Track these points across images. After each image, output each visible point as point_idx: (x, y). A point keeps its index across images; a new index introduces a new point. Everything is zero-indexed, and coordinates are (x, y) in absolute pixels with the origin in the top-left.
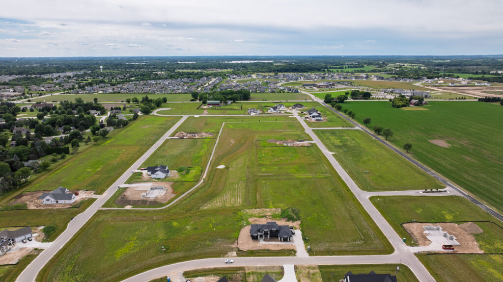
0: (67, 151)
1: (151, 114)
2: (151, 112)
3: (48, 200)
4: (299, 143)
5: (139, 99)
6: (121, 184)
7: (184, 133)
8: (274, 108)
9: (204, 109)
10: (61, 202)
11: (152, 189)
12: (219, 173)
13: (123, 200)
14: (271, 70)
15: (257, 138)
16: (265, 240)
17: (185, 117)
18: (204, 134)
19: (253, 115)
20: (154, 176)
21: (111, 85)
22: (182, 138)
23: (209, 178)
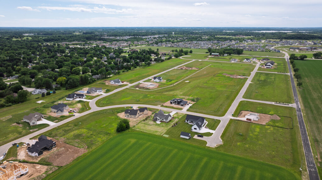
0: (130, 69)
1: (179, 58)
4: (239, 77)
5: (178, 50)
6: (141, 82)
7: (185, 67)
8: (247, 59)
9: (209, 57)
10: (116, 84)
11: (151, 85)
12: (183, 84)
13: (137, 86)
14: (280, 37)
15: (219, 72)
16: (175, 104)
17: (194, 60)
18: (194, 68)
19: (232, 62)
20: (155, 80)
21: (172, 43)
22: (182, 69)
23: (177, 84)
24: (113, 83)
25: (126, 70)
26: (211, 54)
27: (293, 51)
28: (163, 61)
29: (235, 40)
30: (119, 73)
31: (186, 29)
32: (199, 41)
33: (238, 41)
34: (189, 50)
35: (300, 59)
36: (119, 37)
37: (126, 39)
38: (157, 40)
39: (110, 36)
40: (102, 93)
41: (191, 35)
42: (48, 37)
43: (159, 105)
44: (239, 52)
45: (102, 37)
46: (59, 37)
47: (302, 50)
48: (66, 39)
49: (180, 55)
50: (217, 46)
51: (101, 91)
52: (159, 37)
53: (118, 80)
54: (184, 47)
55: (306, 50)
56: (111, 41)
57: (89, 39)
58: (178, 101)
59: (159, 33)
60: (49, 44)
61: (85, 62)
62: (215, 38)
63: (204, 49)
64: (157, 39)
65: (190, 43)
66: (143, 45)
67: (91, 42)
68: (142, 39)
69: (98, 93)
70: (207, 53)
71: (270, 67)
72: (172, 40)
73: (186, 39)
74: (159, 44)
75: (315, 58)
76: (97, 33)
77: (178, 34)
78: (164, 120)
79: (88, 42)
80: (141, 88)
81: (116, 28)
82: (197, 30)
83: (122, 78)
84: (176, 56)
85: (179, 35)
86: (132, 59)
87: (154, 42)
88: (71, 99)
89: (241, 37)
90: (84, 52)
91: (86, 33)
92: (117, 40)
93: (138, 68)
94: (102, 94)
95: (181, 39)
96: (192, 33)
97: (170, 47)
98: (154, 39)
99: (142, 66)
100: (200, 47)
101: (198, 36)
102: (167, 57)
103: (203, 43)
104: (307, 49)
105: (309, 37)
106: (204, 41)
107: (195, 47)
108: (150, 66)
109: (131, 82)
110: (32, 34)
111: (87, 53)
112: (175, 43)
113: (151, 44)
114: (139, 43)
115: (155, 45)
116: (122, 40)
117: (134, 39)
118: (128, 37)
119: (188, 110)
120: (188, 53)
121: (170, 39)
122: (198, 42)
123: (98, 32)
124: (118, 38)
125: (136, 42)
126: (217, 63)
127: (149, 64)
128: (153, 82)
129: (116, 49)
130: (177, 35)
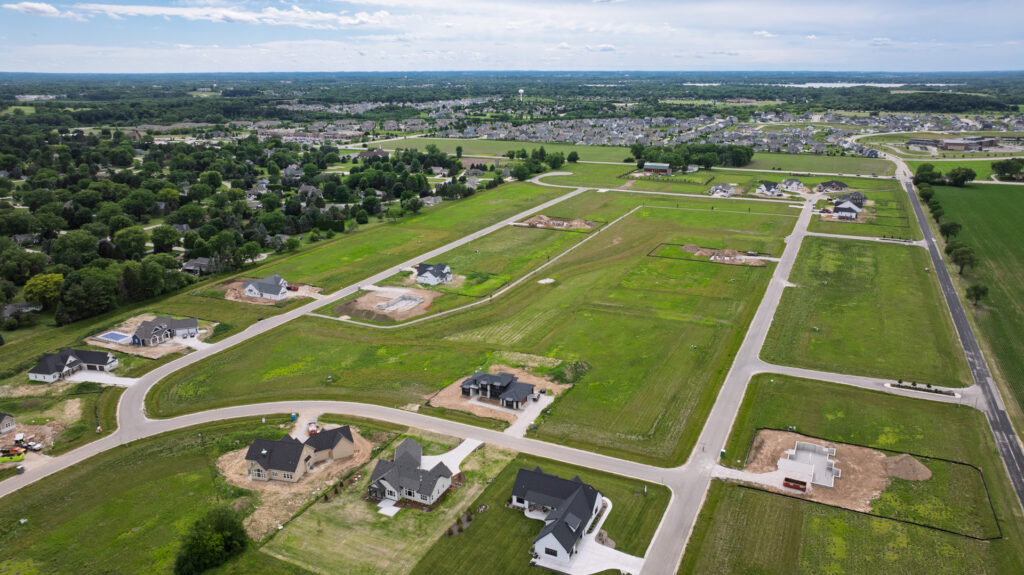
0: (340, 228)
1: (528, 181)
2: (530, 178)
3: (251, 291)
4: (744, 258)
5: (529, 152)
6: (367, 285)
7: (545, 218)
8: (769, 185)
9: (633, 178)
10: (266, 296)
11: (404, 298)
12: (531, 290)
13: (346, 306)
14: (871, 105)
15: (668, 240)
16: (480, 400)
17: (581, 190)
18: (576, 223)
19: (716, 196)
20: (421, 279)
21: (515, 124)
22: (533, 226)
23: (507, 295)
24: (256, 293)
25: (323, 234)
26: (641, 167)
27: (919, 153)
28: (469, 193)
29: (724, 113)
30: (292, 247)
31: (566, 79)
32: (604, 117)
33: (735, 119)
34: (567, 151)
35: (950, 184)
36: (338, 107)
37: (361, 112)
38: (463, 116)
39: (309, 102)
40: (193, 343)
41: (581, 98)
42: (95, 107)
43: (416, 401)
44: (739, 158)
45: (279, 107)
46: (133, 105)
47: (949, 147)
48: (156, 113)
49: (535, 169)
50: (663, 134)
51: (192, 330)
52: (474, 106)
53: (278, 280)
54: (550, 139)
55: (963, 147)
56: (308, 119)
57: (233, 112)
58: (492, 386)
59: (477, 92)
60: (87, 130)
61: (184, 201)
62: (659, 108)
63: (620, 146)
64: (467, 110)
65: (572, 127)
66: (412, 132)
67: (238, 124)
68: (416, 113)
69: (180, 341)
70: (628, 160)
71: (854, 215)
72: (514, 116)
73: (564, 111)
74: (469, 129)
75: (1002, 179)
76: (269, 93)
77: (538, 94)
78: (417, 497)
79: (227, 125)
80: (357, 314)
81: (342, 76)
82: (602, 81)
83: (299, 268)
84: (521, 175)
85: (540, 99)
86: (358, 189)
87: (451, 124)
88: (49, 378)
89: (743, 104)
90: (195, 162)
91: (234, 93)
92: (330, 118)
93: (373, 221)
94: (195, 345)
95: (545, 110)
96: (584, 92)
97: (506, 139)
98: (455, 111)
99: (388, 214)
100: (605, 141)
101: (604, 100)
102: (489, 178)
103: (618, 125)
104: (967, 147)
105: (963, 105)
106: (620, 117)
107: (587, 141)
108: (420, 214)
109: (327, 286)
110: (51, 97)
111: (203, 167)
112: (524, 127)
113: (441, 129)
114: (402, 127)
115: (455, 133)
116: (348, 116)
117: (387, 114)
118: (370, 106)
119: (533, 432)
120: (563, 162)
121: (509, 111)
122: (601, 122)
123: (277, 88)
124: (335, 109)
125: (391, 124)
126: (663, 199)
127: (415, 209)
128: (412, 286)
129: (313, 150)
130: (533, 99)
